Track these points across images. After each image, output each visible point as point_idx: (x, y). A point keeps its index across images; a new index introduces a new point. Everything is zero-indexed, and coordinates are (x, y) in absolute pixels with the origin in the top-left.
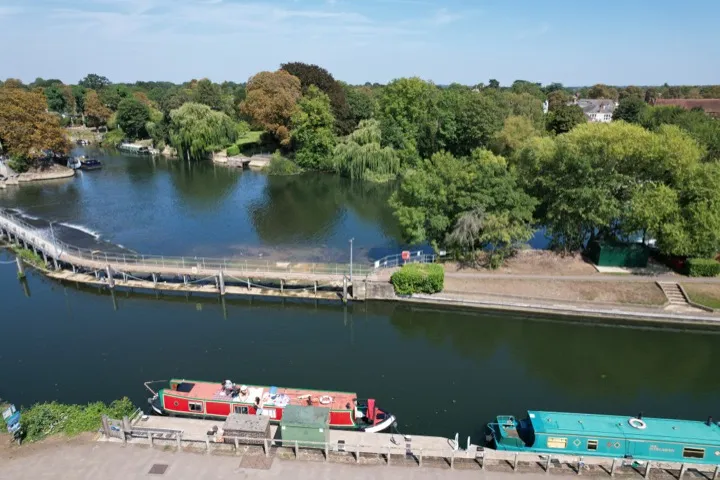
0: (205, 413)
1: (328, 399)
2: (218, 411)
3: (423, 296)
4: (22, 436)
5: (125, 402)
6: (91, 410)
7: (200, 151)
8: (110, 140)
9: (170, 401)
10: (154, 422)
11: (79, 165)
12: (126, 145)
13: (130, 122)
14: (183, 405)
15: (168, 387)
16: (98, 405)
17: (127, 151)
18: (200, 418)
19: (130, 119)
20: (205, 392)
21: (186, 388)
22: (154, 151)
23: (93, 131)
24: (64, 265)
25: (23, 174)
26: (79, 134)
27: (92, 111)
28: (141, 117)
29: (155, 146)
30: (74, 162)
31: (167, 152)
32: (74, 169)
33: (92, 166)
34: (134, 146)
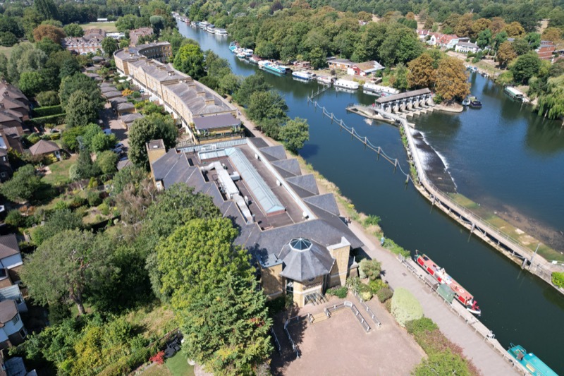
0: (426, 269)
1: (462, 291)
2: (430, 272)
5: (408, 252)
6: (400, 249)
7: (556, 113)
8: (503, 79)
9: (419, 260)
10: (412, 263)
11: (469, 103)
12: (510, 89)
13: (521, 72)
14: (422, 263)
15: (422, 255)
16: (402, 249)
17: (508, 93)
18: (424, 270)
19: (522, 69)
20: (430, 264)
21: (426, 259)
22: (526, 100)
23: (497, 67)
24: (422, 185)
25: (437, 105)
26: (486, 67)
27: (502, 54)
28: (531, 70)
29: (528, 95)
30: (467, 102)
31: (535, 103)
32: (465, 106)
33: (476, 106)
34: (515, 91)
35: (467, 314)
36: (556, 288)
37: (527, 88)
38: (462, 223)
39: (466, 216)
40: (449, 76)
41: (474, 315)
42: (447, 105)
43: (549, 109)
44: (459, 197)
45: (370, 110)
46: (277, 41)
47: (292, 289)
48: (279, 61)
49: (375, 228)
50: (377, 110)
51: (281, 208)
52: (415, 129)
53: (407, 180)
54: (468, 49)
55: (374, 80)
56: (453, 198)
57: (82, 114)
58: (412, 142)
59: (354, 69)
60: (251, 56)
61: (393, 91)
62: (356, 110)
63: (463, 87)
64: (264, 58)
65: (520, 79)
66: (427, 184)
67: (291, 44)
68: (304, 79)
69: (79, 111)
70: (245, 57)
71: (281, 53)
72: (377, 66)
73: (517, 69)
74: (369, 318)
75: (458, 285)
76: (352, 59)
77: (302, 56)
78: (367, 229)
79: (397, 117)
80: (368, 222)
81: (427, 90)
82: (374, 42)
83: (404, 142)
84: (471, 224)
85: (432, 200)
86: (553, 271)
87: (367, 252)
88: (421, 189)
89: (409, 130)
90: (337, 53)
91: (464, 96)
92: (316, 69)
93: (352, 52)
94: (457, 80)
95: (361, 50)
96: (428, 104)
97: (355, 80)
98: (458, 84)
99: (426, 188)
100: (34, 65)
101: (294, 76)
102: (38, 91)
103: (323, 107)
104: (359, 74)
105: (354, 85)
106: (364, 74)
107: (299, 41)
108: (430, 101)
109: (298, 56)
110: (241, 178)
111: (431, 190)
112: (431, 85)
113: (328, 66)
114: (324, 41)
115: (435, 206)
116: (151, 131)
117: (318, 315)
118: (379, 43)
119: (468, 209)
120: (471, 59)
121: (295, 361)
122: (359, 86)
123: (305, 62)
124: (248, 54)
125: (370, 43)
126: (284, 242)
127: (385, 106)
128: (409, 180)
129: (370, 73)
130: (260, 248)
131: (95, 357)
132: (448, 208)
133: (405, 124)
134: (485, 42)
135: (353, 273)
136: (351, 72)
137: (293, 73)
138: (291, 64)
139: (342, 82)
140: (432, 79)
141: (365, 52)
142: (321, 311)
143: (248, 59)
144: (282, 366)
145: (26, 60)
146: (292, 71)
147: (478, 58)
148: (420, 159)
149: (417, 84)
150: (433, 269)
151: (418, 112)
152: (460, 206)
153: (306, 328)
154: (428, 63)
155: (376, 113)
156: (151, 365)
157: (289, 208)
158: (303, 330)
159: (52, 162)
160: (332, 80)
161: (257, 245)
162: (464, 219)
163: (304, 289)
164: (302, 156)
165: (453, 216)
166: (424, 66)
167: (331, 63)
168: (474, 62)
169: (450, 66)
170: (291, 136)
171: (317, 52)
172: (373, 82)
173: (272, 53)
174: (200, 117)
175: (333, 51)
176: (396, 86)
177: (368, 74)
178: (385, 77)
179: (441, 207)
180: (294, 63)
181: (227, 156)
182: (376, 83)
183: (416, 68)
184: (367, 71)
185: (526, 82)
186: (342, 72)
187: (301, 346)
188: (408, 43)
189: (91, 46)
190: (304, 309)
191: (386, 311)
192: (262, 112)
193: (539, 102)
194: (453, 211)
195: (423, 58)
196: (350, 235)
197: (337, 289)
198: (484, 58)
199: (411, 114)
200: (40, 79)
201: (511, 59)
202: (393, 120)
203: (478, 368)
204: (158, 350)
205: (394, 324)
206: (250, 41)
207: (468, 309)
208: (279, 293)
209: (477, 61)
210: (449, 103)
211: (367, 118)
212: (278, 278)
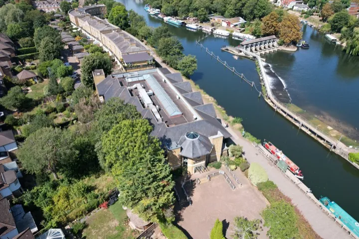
0: (271, 151)
1: (292, 165)
2: (273, 153)
3: (357, 165)
4: (243, 136)
5: (260, 141)
6: (254, 138)
8: (324, 29)
9: (266, 145)
10: (262, 147)
11: (301, 45)
12: (328, 36)
13: (336, 24)
14: (268, 147)
15: (268, 143)
16: (255, 138)
17: (327, 38)
18: (269, 151)
19: (337, 22)
20: (273, 148)
21: (270, 145)
22: (338, 43)
23: (320, 20)
24: (269, 98)
25: (280, 47)
26: (314, 21)
27: (325, 12)
28: (343, 22)
29: (340, 40)
30: (299, 44)
31: (344, 45)
32: (298, 47)
33: (305, 47)
34: (331, 37)
35: (295, 178)
36: (351, 162)
37: (339, 35)
38: (294, 123)
39: (296, 118)
40: (289, 27)
41: (299, 179)
42: (287, 47)
43: (353, 48)
44: (293, 106)
45: (237, 50)
46: (176, 3)
47: (187, 163)
48: (177, 17)
49: (239, 125)
50: (241, 49)
51: (179, 113)
52: (266, 62)
53: (260, 95)
54: (302, 9)
55: (240, 30)
56: (289, 106)
57: (50, 53)
58: (263, 71)
59: (227, 23)
60: (159, 14)
61: (252, 37)
62: (227, 50)
63: (298, 34)
64: (167, 15)
65: (335, 29)
66: (272, 98)
67: (185, 5)
68: (194, 29)
69: (48, 50)
70: (155, 15)
71: (178, 12)
72: (242, 20)
73: (334, 22)
74: (234, 181)
75: (290, 161)
76: (225, 16)
77: (193, 14)
78: (234, 126)
79: (254, 55)
80: (234, 122)
81: (274, 36)
82: (240, 4)
83: (258, 71)
84: (300, 123)
85: (275, 108)
86: (349, 152)
87: (234, 141)
88: (268, 101)
89: (262, 63)
90: (215, 12)
91: (298, 41)
92: (202, 22)
93: (225, 11)
94: (294, 30)
95: (231, 10)
96: (275, 46)
97: (227, 30)
98: (294, 32)
99: (271, 100)
100: (15, 20)
101: (187, 27)
102: (20, 38)
103: (206, 48)
104: (229, 26)
105: (226, 33)
106: (233, 26)
107: (191, 3)
108: (275, 44)
109: (190, 14)
110: (154, 94)
111: (275, 101)
112: (276, 33)
113: (209, 21)
114: (207, 4)
115: (277, 112)
116: (95, 63)
117: (203, 179)
118: (243, 5)
119: (298, 114)
120: (304, 15)
121: (188, 207)
122: (230, 34)
123: (195, 18)
124: (157, 12)
125: (237, 5)
126: (182, 134)
127: (247, 47)
128: (261, 95)
129: (237, 25)
130: (166, 138)
131: (66, 205)
132: (285, 113)
133: (259, 59)
134: (313, 3)
135: (225, 154)
136: (224, 24)
137: (186, 26)
138: (185, 19)
139: (218, 31)
140: (277, 29)
141: (234, 11)
142: (205, 177)
143: (157, 16)
144: (181, 210)
145: (11, 16)
146: (186, 24)
147: (308, 14)
148: (268, 81)
149: (267, 32)
150: (274, 151)
151: (268, 51)
152: (293, 112)
153: (195, 187)
154: (275, 19)
155: (241, 51)
156: (100, 209)
157: (185, 113)
158: (194, 188)
159: (32, 84)
160: (212, 30)
161: (165, 136)
162: (295, 120)
163: (194, 163)
164: (192, 80)
165: (288, 118)
166: (272, 20)
167: (211, 19)
168: (306, 17)
169: (290, 20)
170: (185, 67)
171: (202, 11)
172: (239, 31)
173: (172, 11)
174: (127, 54)
175: (213, 11)
176: (254, 34)
177: (235, 26)
178: (246, 28)
179: (281, 112)
180: (187, 18)
181: (145, 80)
182: (241, 32)
183: (267, 22)
184: (235, 24)
185: (339, 31)
186: (218, 25)
187: (192, 198)
188: (262, 5)
189: (53, 6)
190: (194, 176)
191: (245, 177)
192: (167, 51)
193: (347, 44)
194: (288, 115)
195: (272, 15)
196: (223, 130)
197: (215, 163)
198: (312, 15)
199: (263, 52)
200: (21, 29)
201: (330, 15)
202: (251, 56)
203: (300, 211)
204: (104, 201)
205: (250, 184)
206: (158, 4)
207: (296, 175)
208: (179, 166)
209: (308, 17)
210: (288, 45)
211: (235, 55)
212: (178, 157)
